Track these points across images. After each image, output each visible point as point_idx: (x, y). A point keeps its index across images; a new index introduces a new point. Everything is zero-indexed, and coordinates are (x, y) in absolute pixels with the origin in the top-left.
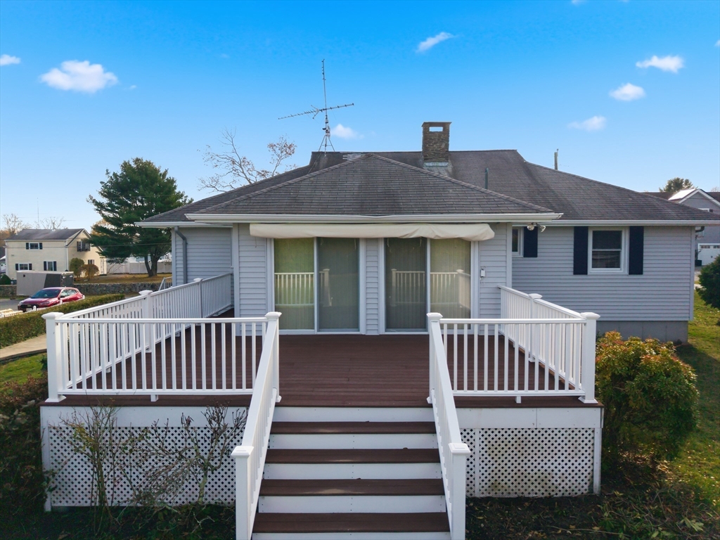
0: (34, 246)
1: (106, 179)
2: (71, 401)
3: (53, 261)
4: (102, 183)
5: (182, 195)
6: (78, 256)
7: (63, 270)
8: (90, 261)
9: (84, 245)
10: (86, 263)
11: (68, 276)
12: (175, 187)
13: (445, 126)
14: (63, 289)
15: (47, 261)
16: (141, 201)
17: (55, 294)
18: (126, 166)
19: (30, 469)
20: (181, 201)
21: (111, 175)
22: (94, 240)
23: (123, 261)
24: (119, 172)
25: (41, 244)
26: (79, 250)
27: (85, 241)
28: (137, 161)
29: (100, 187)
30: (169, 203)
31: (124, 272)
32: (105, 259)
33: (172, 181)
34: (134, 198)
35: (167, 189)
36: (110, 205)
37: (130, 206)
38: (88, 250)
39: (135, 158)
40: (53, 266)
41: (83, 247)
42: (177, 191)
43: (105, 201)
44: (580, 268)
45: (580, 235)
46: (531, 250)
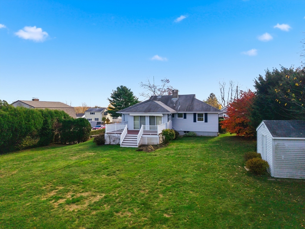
0: (92, 113)
1: (112, 93)
2: (108, 133)
3: (97, 118)
4: (111, 94)
5: (135, 97)
6: (104, 116)
7: (100, 120)
8: (108, 118)
9: (106, 113)
10: (107, 119)
11: (102, 122)
12: (133, 94)
13: (177, 90)
14: (102, 125)
15: (96, 118)
16: (123, 99)
17: (100, 126)
18: (118, 88)
19: (104, 139)
20: (134, 99)
21: (114, 91)
22: (109, 112)
23: (117, 118)
24: (116, 90)
25: (94, 113)
26: (105, 115)
27: (107, 112)
28: (121, 86)
29: (111, 95)
30: (131, 100)
31: (117, 121)
32: (112, 118)
33: (132, 93)
34: (121, 98)
35: (130, 95)
36: (113, 101)
37: (119, 101)
38: (107, 114)
39: (121, 85)
40: (98, 119)
41: (106, 114)
42: (133, 95)
43: (112, 99)
44: (195, 121)
45: (195, 114)
46: (185, 118)
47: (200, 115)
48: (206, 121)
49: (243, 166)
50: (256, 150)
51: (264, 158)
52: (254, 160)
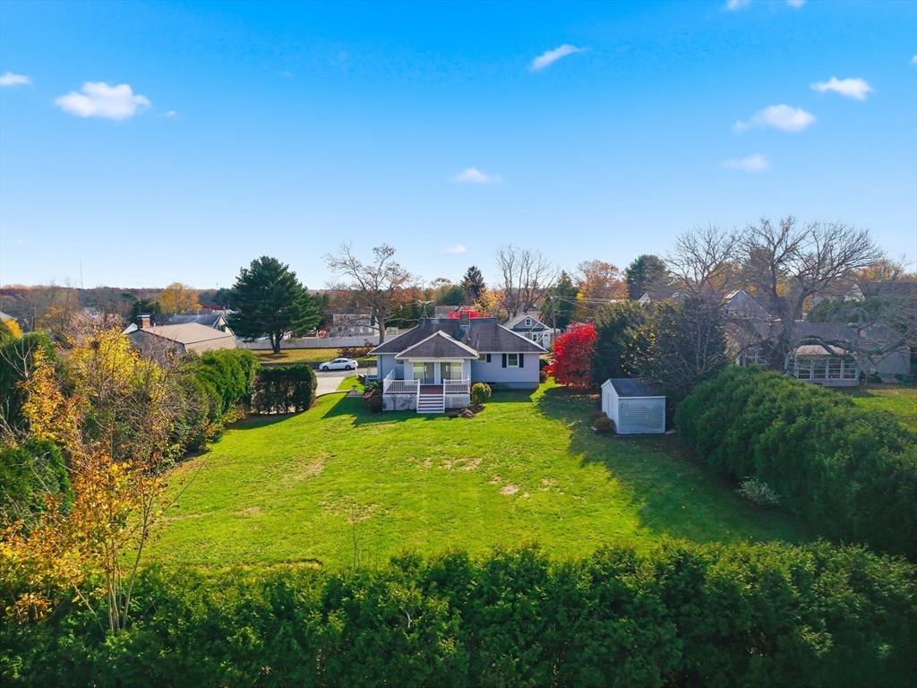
21: (244, 271)
27: (225, 326)
28: (264, 258)
44: (504, 365)
45: (504, 356)
46: (489, 360)
47: (513, 357)
48: (521, 365)
49: (589, 426)
50: (601, 409)
51: (610, 416)
52: (602, 419)
